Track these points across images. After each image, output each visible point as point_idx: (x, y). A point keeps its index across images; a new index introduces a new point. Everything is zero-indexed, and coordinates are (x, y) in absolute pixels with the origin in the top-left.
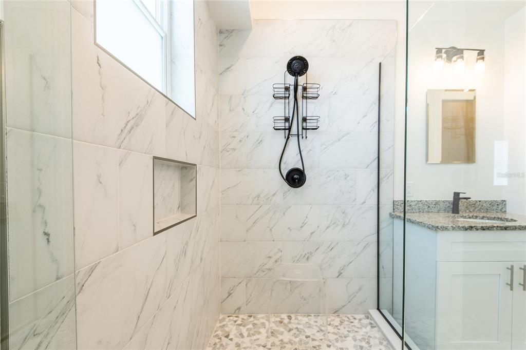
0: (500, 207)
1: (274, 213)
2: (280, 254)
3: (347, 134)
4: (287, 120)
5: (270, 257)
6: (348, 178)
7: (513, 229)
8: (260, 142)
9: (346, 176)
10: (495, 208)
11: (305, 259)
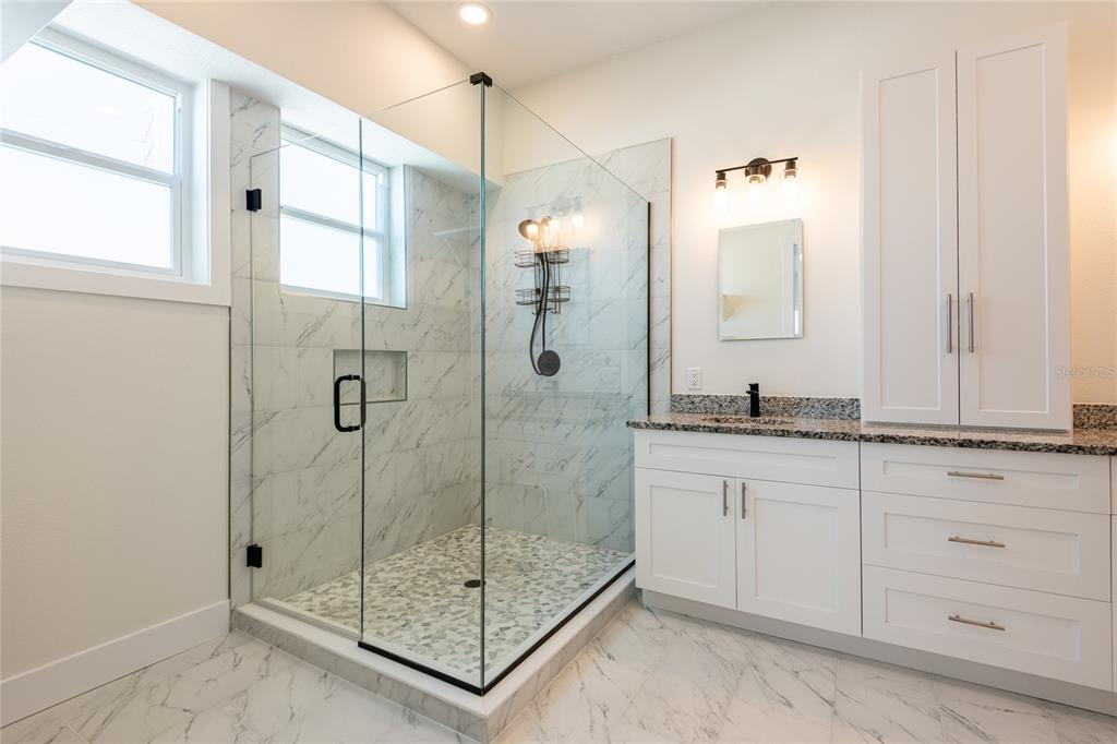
0: (848, 411)
1: (527, 406)
2: (532, 459)
3: (608, 304)
4: (538, 291)
5: (521, 461)
6: (611, 364)
7: (726, 432)
8: (511, 320)
9: (608, 361)
10: (838, 411)
11: (559, 468)
